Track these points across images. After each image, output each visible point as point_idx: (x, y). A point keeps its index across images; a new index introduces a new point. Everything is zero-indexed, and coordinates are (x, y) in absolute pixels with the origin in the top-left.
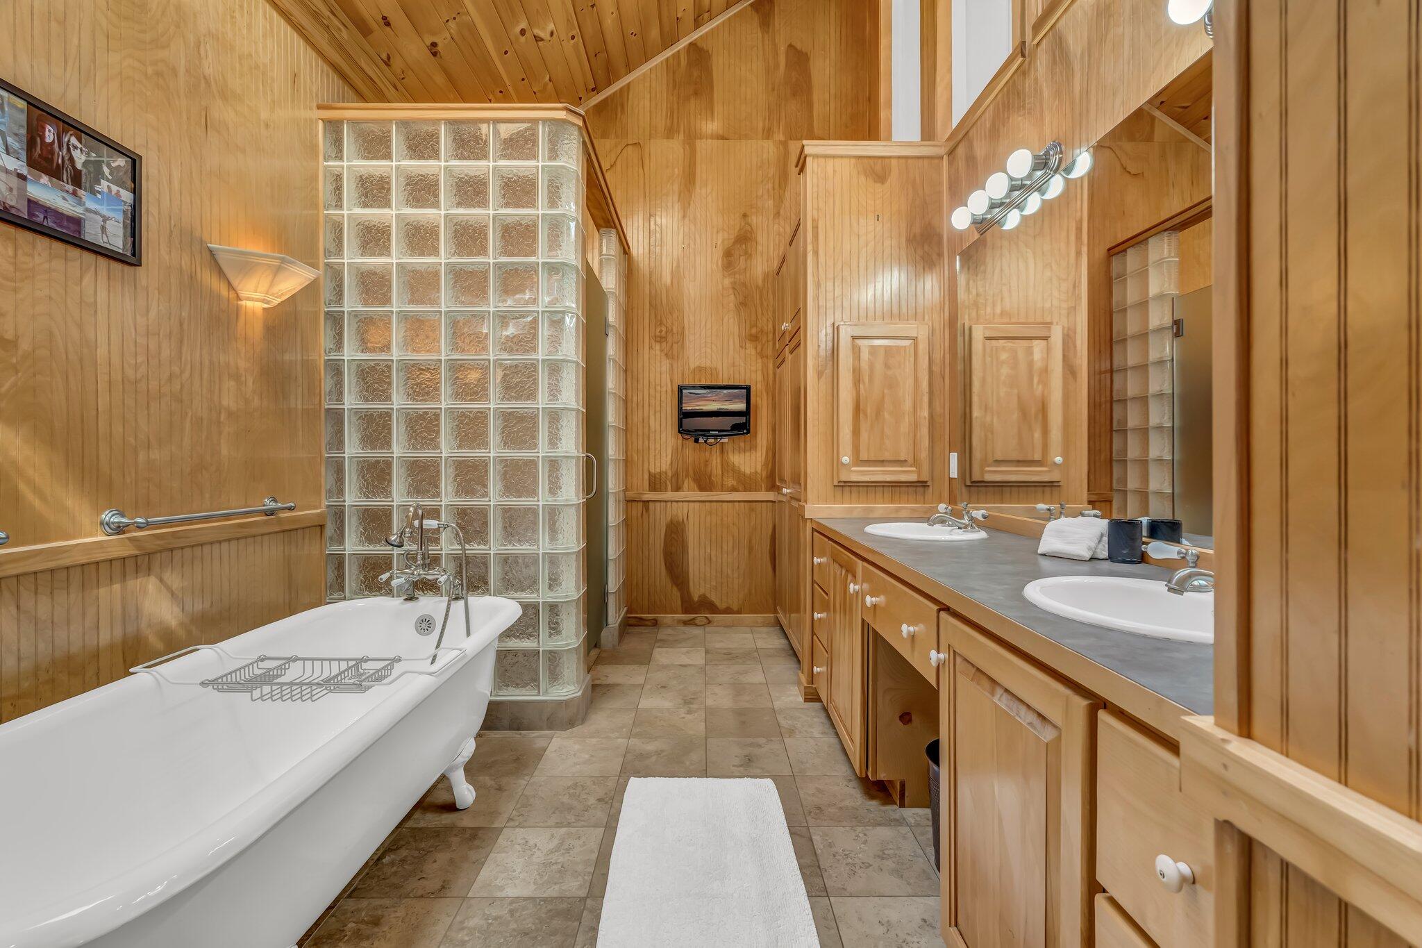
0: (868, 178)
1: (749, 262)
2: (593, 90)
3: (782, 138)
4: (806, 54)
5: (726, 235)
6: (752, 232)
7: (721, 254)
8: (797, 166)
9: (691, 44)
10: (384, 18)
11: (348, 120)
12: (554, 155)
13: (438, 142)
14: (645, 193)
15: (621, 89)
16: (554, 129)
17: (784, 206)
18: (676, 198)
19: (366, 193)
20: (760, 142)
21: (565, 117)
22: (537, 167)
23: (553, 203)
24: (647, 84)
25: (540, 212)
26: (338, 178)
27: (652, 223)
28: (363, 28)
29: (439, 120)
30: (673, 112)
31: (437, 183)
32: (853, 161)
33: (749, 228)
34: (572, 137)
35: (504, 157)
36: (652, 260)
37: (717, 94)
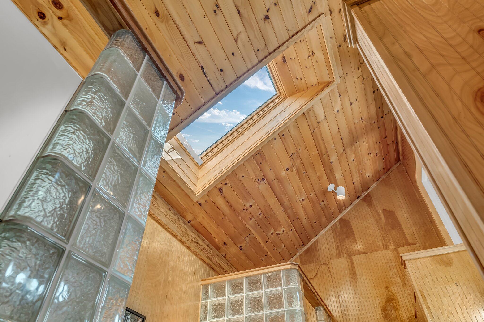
0: (442, 266)
1: (397, 312)
2: (302, 245)
3: (394, 248)
4: (392, 211)
5: (380, 300)
6: (393, 295)
7: (380, 310)
8: (402, 265)
9: (340, 219)
10: (224, 243)
11: (211, 283)
12: (288, 283)
13: (243, 286)
14: (333, 285)
15: (314, 242)
16: (287, 272)
17: (406, 279)
18: (349, 285)
19: (216, 312)
20: (383, 251)
21: (291, 267)
22: (282, 290)
23: (290, 305)
24: (325, 238)
25: (285, 310)
26: (206, 307)
27: (340, 299)
28: (217, 248)
29: (243, 277)
30: (339, 247)
31: (242, 303)
32: (429, 258)
33: (391, 294)
34: (295, 274)
35: (268, 287)
36: (345, 318)
37: (357, 235)
